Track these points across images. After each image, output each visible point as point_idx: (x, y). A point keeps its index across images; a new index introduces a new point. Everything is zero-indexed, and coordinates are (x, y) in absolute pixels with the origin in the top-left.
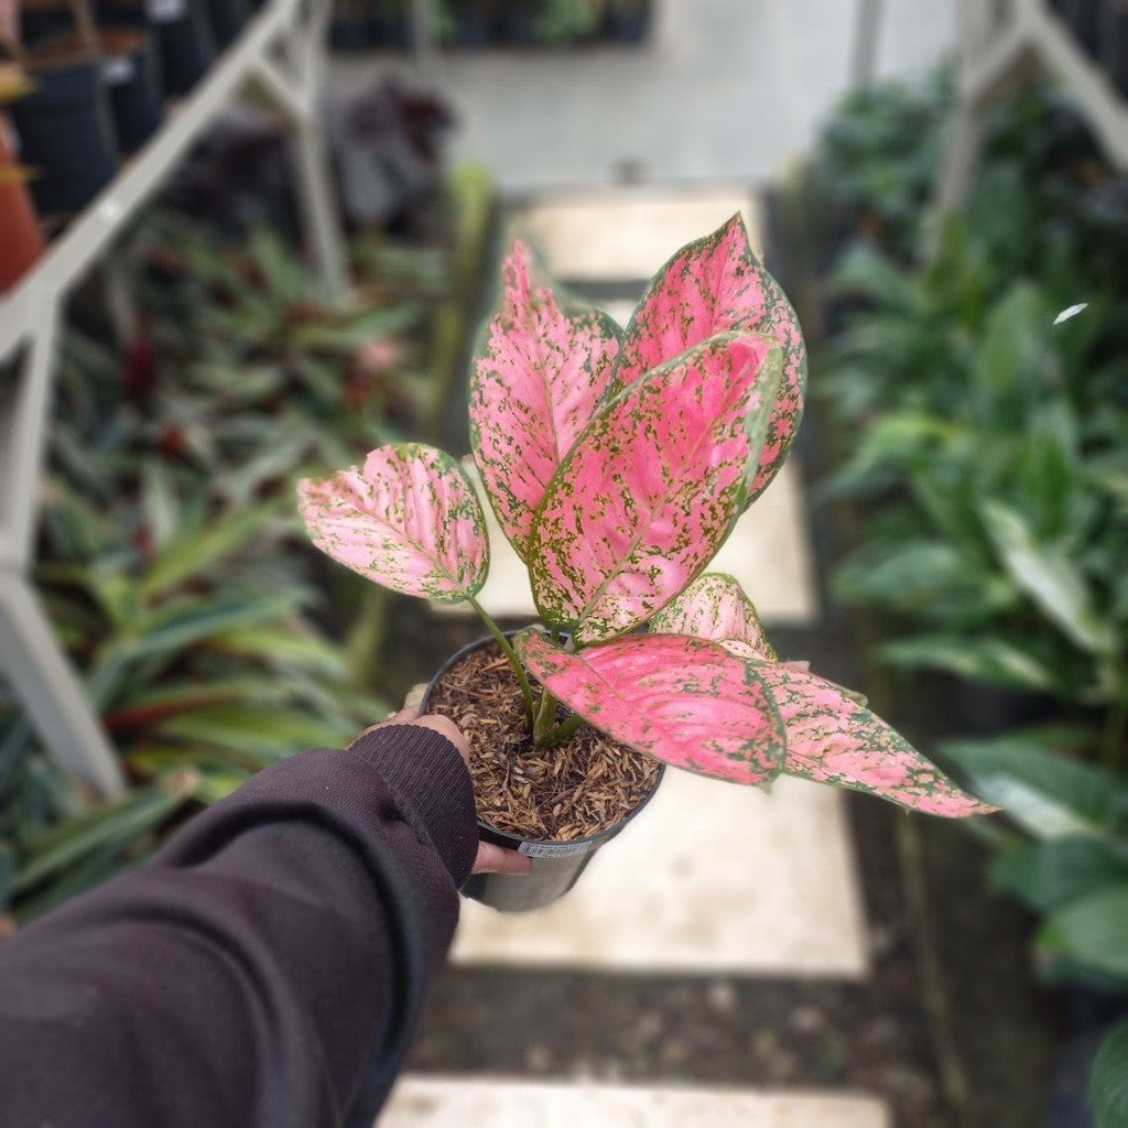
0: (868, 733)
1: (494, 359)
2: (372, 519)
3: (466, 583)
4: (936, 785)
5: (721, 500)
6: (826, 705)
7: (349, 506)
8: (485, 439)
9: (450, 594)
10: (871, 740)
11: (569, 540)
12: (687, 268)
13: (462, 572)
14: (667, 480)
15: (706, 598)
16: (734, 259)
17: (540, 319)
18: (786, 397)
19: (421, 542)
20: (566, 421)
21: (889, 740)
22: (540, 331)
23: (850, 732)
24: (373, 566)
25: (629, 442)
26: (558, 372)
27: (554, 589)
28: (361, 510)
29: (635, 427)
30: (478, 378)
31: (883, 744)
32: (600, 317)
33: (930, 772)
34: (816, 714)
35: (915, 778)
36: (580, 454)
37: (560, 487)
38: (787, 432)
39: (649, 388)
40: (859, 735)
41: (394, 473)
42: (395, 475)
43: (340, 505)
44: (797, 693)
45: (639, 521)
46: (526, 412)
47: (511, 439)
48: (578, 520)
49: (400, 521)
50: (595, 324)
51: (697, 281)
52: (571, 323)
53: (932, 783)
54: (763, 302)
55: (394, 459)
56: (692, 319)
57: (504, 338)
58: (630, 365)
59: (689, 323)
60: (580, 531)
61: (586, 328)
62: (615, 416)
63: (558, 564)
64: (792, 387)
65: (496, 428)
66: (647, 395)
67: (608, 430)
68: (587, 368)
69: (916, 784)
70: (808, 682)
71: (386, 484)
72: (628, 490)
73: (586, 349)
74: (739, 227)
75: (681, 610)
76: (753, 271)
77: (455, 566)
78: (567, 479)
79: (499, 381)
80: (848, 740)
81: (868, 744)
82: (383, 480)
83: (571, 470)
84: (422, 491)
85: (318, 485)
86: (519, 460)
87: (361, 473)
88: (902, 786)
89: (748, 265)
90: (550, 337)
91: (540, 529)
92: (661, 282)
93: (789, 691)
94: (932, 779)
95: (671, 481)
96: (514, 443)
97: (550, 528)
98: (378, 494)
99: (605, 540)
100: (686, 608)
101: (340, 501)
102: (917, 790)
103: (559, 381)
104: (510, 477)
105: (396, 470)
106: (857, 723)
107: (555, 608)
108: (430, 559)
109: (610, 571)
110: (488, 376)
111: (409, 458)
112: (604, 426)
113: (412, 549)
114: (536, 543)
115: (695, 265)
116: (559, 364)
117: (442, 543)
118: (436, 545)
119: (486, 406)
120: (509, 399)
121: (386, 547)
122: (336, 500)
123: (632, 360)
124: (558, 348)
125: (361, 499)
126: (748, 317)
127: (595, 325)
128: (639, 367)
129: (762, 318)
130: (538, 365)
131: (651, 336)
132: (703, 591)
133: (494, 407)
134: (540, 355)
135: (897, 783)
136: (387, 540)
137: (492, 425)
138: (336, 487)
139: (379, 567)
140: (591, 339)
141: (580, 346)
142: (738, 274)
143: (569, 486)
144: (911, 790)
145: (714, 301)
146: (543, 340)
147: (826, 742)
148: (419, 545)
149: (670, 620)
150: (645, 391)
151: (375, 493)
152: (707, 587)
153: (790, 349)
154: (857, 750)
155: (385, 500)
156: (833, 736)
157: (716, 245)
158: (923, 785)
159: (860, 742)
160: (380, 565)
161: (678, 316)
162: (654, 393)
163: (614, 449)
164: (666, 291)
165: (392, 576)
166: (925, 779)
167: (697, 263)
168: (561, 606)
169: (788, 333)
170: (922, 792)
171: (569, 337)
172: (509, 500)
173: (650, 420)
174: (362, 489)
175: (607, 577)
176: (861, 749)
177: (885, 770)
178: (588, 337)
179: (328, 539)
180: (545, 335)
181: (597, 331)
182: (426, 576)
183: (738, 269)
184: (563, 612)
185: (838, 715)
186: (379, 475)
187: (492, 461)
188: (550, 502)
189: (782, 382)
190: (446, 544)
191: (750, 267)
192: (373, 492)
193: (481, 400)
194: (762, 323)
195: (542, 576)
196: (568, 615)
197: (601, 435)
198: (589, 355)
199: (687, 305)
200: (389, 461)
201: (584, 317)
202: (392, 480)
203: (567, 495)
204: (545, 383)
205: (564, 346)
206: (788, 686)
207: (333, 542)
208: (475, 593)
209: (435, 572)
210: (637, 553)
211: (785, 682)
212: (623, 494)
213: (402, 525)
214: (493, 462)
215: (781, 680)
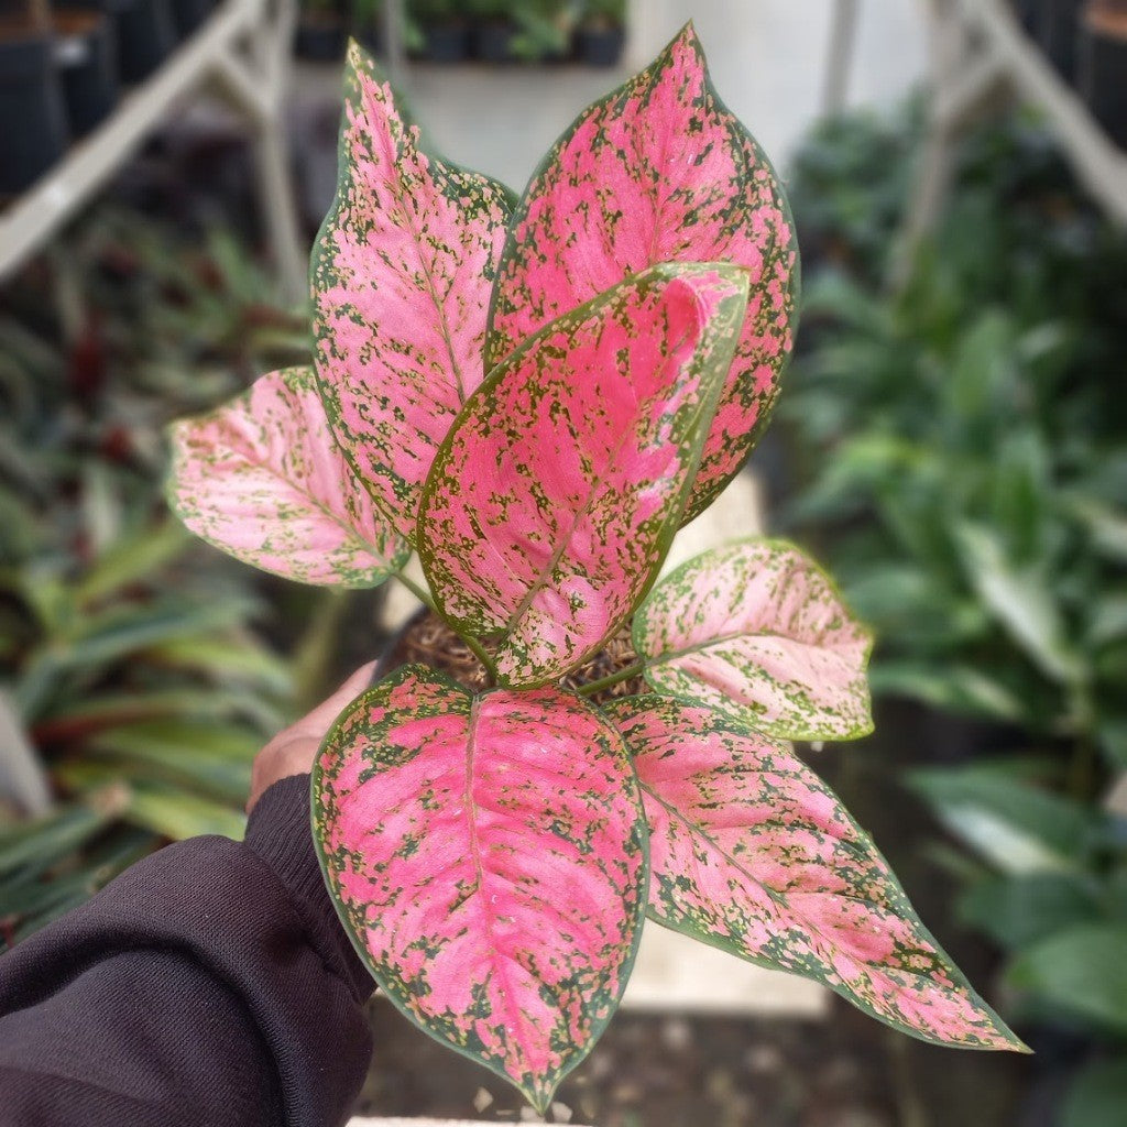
0: (856, 874)
1: (344, 285)
2: (265, 474)
3: (390, 555)
4: (933, 974)
5: (639, 538)
6: (810, 818)
7: (238, 458)
8: (347, 408)
9: (369, 573)
10: (858, 885)
11: (466, 547)
12: (601, 135)
13: (382, 540)
14: (589, 477)
15: (729, 574)
16: (685, 104)
17: (416, 206)
18: (767, 331)
19: (327, 503)
20: (471, 353)
21: (882, 893)
22: (419, 223)
23: (833, 865)
24: (266, 547)
25: (528, 425)
26: (451, 284)
27: (465, 594)
28: (252, 463)
29: (534, 405)
30: (323, 319)
31: (874, 897)
32: (500, 192)
33: (930, 955)
34: (794, 825)
35: (905, 958)
36: (460, 440)
37: (441, 482)
38: (769, 388)
39: (550, 350)
40: (843, 873)
41: (285, 408)
42: (287, 412)
43: (226, 457)
44: (775, 790)
45: (559, 526)
46: (407, 352)
47: (385, 401)
48: (474, 523)
49: (299, 475)
50: (493, 205)
51: (621, 153)
52: (459, 207)
53: (929, 970)
54: (734, 175)
55: (284, 390)
56: (619, 214)
57: (359, 249)
58: (513, 309)
59: (615, 221)
60: (480, 535)
61: (480, 211)
62: (505, 388)
63: (463, 570)
64: (777, 314)
65: (362, 389)
66: (547, 359)
67: (498, 407)
68: (489, 275)
69: (905, 967)
70: (797, 776)
71: (279, 424)
72: (539, 485)
73: (485, 246)
74: (691, 49)
75: (689, 588)
76: (717, 122)
77: (371, 532)
78: (450, 473)
79: (356, 319)
80: (826, 875)
81: (853, 890)
82: (275, 418)
83: (452, 461)
84: (319, 435)
85: (202, 428)
86: (402, 427)
87: (248, 410)
88: (884, 964)
89: (708, 112)
90: (432, 232)
91: (428, 530)
92: (551, 170)
93: (766, 784)
94: (929, 965)
95: (595, 478)
96: (391, 406)
97: (440, 530)
98: (270, 439)
99: (515, 548)
100: (697, 587)
101: (227, 450)
102: (903, 975)
103: (453, 295)
104: (391, 454)
105: (289, 405)
106: (844, 855)
107: (472, 616)
108: (341, 525)
109: (532, 582)
110: (338, 314)
111: (300, 391)
112: (491, 403)
113: (316, 513)
114: (428, 546)
115: (614, 128)
116: (451, 271)
117: (352, 504)
118: (346, 507)
119: (342, 358)
120: (377, 342)
121: (283, 516)
122: (221, 451)
123: (516, 300)
124: (446, 249)
125: (250, 446)
126: (709, 202)
127: (492, 207)
128: (529, 309)
129: (732, 200)
130: (422, 276)
131: (543, 258)
132: (729, 564)
133: (353, 359)
134: (422, 259)
135: (877, 958)
136: (282, 506)
137: (354, 384)
138: (222, 430)
139: (273, 547)
140: (490, 228)
141: (475, 241)
142: (693, 129)
143: (454, 482)
144: (895, 973)
145: (656, 177)
146: (423, 236)
147: (796, 871)
148: (324, 506)
149: (668, 603)
150: (545, 355)
151: (267, 436)
152: (737, 557)
153: (775, 251)
154: (836, 893)
155: (280, 444)
156: (807, 867)
157: (653, 85)
158: (915, 971)
159: (842, 884)
160: (275, 543)
161: (594, 214)
162: (558, 356)
163: (511, 433)
164: (565, 181)
165: (293, 557)
166: (919, 962)
167: (619, 124)
168: (480, 613)
169: (771, 226)
170: (910, 979)
171: (460, 229)
172: (395, 486)
173: (556, 395)
174: (251, 432)
175: (530, 588)
176: (842, 893)
177: (864, 936)
178: (485, 226)
179: (206, 514)
180: (425, 230)
181: (497, 214)
182: (337, 552)
183: (693, 121)
184: (484, 619)
185: (823, 835)
186: (269, 412)
187: (362, 435)
188: (432, 500)
189: (761, 306)
190: (357, 506)
191: (712, 115)
192: (265, 436)
193: (333, 352)
194: (732, 209)
195: (445, 579)
196: (493, 622)
197: (489, 415)
198: (490, 254)
199: (609, 193)
200: (279, 393)
201: (475, 196)
202: (285, 419)
203: (453, 493)
204: (434, 300)
205: (453, 242)
206: (769, 777)
207: (213, 520)
208: (401, 569)
209: (348, 543)
210: (562, 567)
211: (765, 769)
212: (532, 490)
213: (303, 480)
214: (363, 437)
215: (760, 765)
